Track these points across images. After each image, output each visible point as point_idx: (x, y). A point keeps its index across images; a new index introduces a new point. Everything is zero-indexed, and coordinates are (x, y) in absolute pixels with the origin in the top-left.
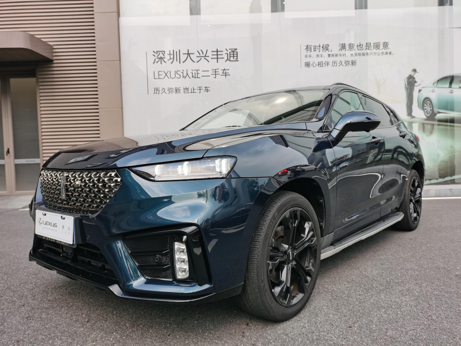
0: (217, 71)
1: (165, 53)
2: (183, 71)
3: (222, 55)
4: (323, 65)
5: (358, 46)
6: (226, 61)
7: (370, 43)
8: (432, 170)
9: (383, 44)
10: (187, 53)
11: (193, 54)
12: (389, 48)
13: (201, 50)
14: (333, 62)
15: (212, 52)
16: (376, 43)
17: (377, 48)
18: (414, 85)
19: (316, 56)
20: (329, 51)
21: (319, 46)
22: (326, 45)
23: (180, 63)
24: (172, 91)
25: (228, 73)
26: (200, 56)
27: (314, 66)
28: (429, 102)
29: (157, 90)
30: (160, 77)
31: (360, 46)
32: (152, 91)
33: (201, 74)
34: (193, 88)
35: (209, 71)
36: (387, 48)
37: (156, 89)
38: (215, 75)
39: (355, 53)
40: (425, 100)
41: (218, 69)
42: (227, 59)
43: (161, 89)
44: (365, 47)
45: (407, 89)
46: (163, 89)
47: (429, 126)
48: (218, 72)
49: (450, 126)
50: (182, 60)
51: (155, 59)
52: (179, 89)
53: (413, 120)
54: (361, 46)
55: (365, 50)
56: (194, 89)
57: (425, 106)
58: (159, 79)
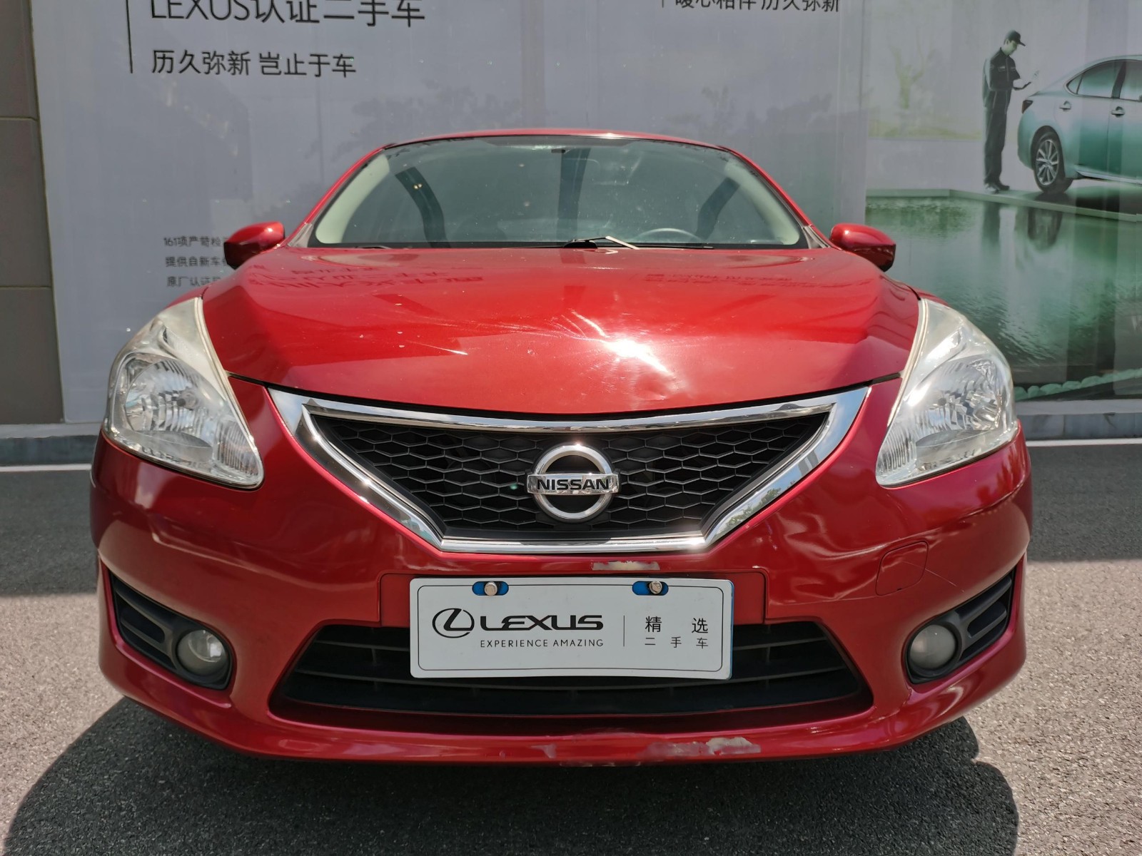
0: (377, 1)
4: (733, 1)
8: (1048, 356)
18: (1011, 85)
24: (218, 63)
25: (418, 10)
28: (1051, 141)
29: (164, 58)
30: (175, 10)
32: (144, 59)
33: (322, 7)
34: (295, 55)
37: (160, 54)
38: (371, 15)
40: (1042, 135)
43: (177, 56)
46: (186, 54)
47: (1048, 220)
48: (384, 4)
49: (1108, 219)
52: (245, 57)
53: (1001, 197)
56: (298, 60)
57: (1041, 156)
58: (170, 17)
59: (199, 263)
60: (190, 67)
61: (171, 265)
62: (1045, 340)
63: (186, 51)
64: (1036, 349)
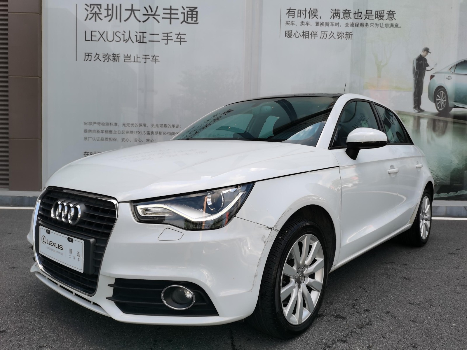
0: (169, 35)
1: (101, 8)
2: (123, 33)
3: (177, 14)
4: (308, 35)
5: (355, 14)
6: (181, 23)
7: (372, 11)
8: (442, 181)
9: (388, 12)
10: (130, 8)
11: (139, 10)
12: (395, 20)
13: (150, 6)
14: (321, 32)
15: (164, 9)
16: (379, 11)
17: (380, 18)
18: (425, 69)
19: (300, 23)
20: (318, 18)
21: (305, 10)
22: (313, 9)
23: (120, 21)
24: (108, 58)
25: (184, 39)
26: (148, 14)
27: (297, 36)
28: (442, 92)
29: (88, 56)
30: (94, 38)
31: (358, 14)
32: (81, 56)
33: (148, 37)
34: (137, 55)
35: (158, 35)
36: (392, 18)
37: (87, 54)
38: (166, 41)
39: (352, 22)
40: (439, 89)
41: (172, 33)
42: (183, 20)
43: (93, 55)
44: (365, 15)
45: (417, 72)
46: (97, 54)
47: (441, 124)
48: (171, 36)
50: (124, 17)
51: (88, 14)
52: (118, 56)
53: (421, 114)
54: (360, 14)
55: (364, 19)
56: (138, 57)
57: (439, 99)
58: (92, 40)
59: (96, 132)
60: (98, 59)
61: (86, 132)
62: (440, 174)
63: (97, 53)
64: (437, 178)
